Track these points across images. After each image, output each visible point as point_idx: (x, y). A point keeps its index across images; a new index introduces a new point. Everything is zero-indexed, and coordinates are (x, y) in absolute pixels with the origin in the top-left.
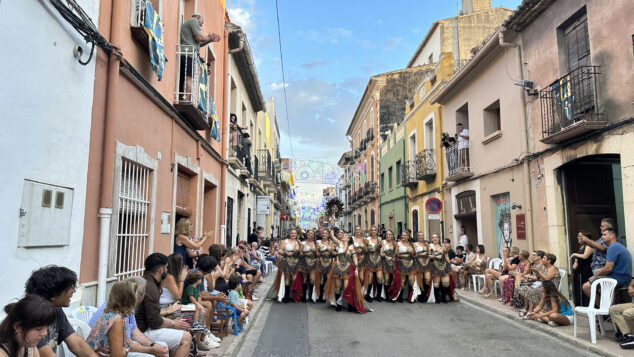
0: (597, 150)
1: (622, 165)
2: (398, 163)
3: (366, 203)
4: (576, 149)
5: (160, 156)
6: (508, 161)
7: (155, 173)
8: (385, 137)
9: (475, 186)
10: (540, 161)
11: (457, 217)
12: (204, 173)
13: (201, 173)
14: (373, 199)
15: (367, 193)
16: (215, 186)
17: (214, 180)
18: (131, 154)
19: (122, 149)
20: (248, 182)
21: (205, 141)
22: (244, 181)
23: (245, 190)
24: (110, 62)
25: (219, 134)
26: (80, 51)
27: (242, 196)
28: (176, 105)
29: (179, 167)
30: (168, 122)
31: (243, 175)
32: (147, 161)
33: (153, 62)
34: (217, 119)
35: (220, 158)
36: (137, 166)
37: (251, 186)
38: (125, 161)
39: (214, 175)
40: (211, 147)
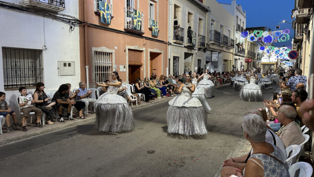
5: (116, 48)
7: (114, 55)
12: (149, 49)
13: (146, 50)
16: (160, 54)
17: (158, 51)
18: (99, 49)
19: (94, 49)
20: (196, 48)
21: (148, 38)
22: (191, 47)
23: (193, 52)
24: (84, 26)
25: (158, 34)
26: (71, 27)
27: (192, 54)
28: (125, 29)
29: (129, 50)
30: (121, 36)
31: (188, 46)
32: (108, 51)
33: (102, 21)
34: (158, 27)
35: (163, 41)
36: (103, 53)
37: (199, 49)
38: (97, 52)
39: (159, 49)
40: (154, 38)
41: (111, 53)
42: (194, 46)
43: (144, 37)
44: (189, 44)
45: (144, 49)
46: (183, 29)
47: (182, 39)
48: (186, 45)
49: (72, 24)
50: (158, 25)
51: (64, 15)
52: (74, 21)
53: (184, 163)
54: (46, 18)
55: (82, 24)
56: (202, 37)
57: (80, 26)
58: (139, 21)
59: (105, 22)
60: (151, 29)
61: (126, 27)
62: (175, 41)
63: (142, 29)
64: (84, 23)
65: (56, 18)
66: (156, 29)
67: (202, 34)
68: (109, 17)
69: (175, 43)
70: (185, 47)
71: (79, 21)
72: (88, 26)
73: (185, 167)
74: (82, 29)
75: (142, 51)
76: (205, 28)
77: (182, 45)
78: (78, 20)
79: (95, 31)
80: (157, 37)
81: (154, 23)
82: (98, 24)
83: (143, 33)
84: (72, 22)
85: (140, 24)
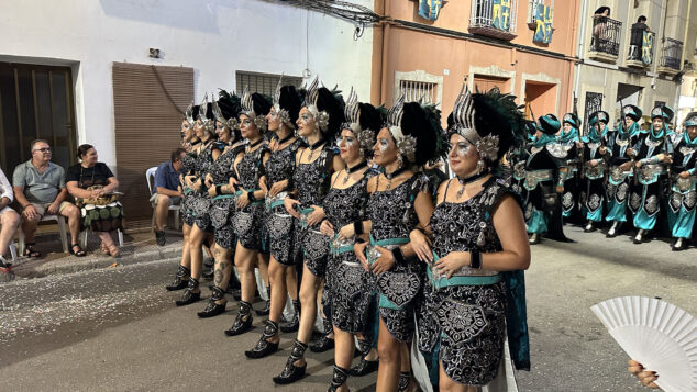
5: (446, 72)
7: (440, 87)
12: (523, 75)
13: (518, 76)
16: (554, 85)
17: (548, 80)
18: (411, 77)
19: (400, 76)
20: (654, 72)
21: (523, 47)
22: (638, 71)
23: (643, 82)
24: (383, 26)
25: (550, 36)
26: (358, 30)
27: (641, 88)
28: (470, 30)
29: (476, 76)
30: (460, 44)
31: (630, 66)
32: (429, 79)
33: (421, 13)
34: (551, 21)
35: (563, 55)
36: (418, 83)
37: (662, 76)
38: (405, 82)
39: (548, 74)
40: (540, 49)
41: (435, 85)
42: (646, 65)
43: (515, 45)
44: (632, 63)
45: (511, 74)
46: (620, 24)
47: (614, 50)
48: (624, 65)
49: (360, 23)
50: (551, 14)
51: (345, 4)
52: (363, 17)
53: (599, 334)
54: (311, 12)
55: (381, 21)
56: (671, 44)
57: (374, 26)
58: (504, 9)
59: (427, 15)
60: (533, 27)
61: (473, 25)
62: (594, 54)
63: (512, 26)
64: (383, 18)
65: (329, 11)
66: (547, 25)
67: (673, 36)
68: (438, 3)
69: (595, 59)
70: (621, 69)
71: (374, 15)
72: (392, 26)
73: (601, 342)
74: (380, 33)
75: (506, 79)
76: (682, 19)
77: (614, 63)
78: (371, 14)
79: (404, 36)
80: (546, 45)
81: (542, 12)
82: (411, 20)
83: (513, 37)
84: (359, 18)
85: (506, 15)
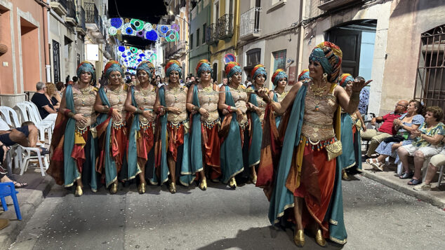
0: (360, 16)
1: (377, 29)
2: (205, 25)
3: (178, 57)
4: (343, 15)
6: (289, 25)
8: (194, 4)
9: (262, 45)
10: (314, 25)
11: (246, 69)
14: (184, 55)
15: (179, 50)
